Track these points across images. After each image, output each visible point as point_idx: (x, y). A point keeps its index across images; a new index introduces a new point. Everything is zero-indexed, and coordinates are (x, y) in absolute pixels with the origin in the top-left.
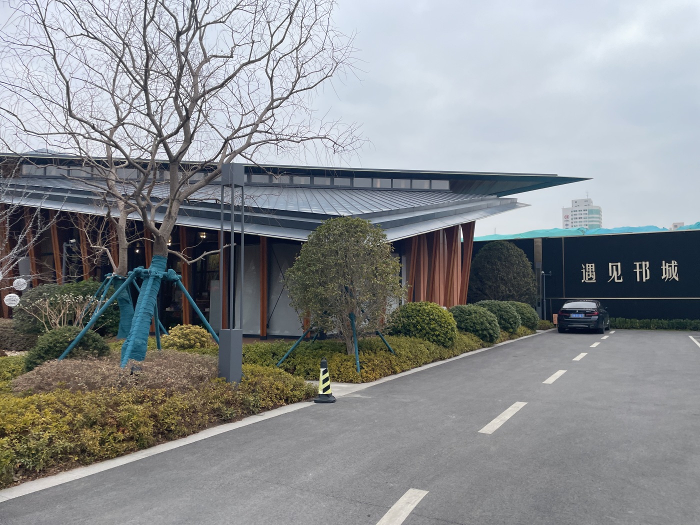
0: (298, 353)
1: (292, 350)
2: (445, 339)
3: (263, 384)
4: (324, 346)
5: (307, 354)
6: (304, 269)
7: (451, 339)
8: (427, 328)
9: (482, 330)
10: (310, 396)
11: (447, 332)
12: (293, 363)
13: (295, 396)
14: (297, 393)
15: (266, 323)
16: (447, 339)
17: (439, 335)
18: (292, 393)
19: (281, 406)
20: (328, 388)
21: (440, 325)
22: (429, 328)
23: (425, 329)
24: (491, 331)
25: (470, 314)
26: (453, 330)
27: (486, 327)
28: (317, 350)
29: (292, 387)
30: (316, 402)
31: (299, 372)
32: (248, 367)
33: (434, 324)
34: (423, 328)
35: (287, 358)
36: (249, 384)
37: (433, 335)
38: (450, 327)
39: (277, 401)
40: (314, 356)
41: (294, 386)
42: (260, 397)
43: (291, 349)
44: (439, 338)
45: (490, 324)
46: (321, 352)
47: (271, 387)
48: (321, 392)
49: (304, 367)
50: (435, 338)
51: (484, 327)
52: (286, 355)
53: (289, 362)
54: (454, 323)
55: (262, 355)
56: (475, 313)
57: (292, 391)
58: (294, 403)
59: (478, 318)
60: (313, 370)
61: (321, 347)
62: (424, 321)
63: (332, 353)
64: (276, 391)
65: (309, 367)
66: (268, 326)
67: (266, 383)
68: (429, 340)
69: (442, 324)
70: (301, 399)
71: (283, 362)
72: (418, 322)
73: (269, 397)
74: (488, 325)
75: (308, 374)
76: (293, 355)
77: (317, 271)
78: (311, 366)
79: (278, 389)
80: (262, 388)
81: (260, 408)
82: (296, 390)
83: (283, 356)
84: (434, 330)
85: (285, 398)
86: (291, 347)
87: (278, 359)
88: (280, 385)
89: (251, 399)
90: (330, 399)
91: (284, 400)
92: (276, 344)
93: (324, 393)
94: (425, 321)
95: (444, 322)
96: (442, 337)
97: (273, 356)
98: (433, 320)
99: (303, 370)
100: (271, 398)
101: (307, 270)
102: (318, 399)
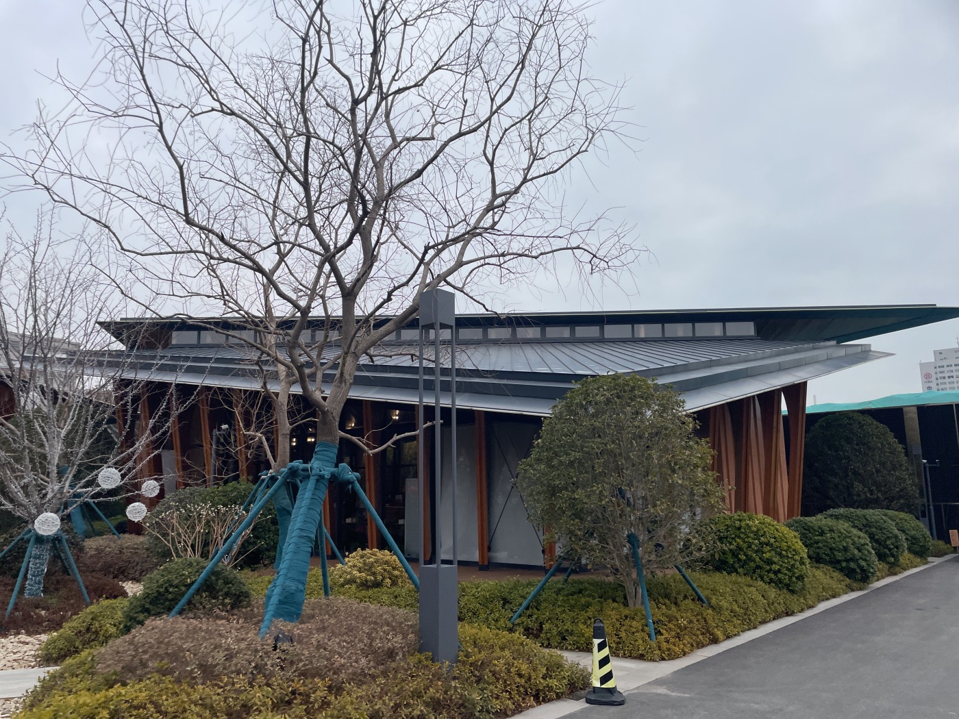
0: (545, 600)
1: (535, 596)
2: (790, 578)
3: (495, 665)
4: (586, 589)
5: (559, 603)
6: (550, 460)
7: (800, 578)
8: (757, 559)
9: (847, 561)
10: (576, 687)
11: (793, 566)
12: (537, 619)
13: (550, 689)
14: (554, 683)
15: (487, 545)
16: (794, 579)
17: (779, 571)
18: (545, 683)
19: (527, 708)
20: (607, 677)
21: (780, 554)
22: (760, 558)
23: (754, 561)
24: (863, 563)
25: (822, 533)
26: (802, 563)
27: (853, 554)
28: (575, 596)
29: (544, 670)
30: (588, 701)
31: (549, 635)
32: (467, 630)
33: (769, 551)
34: (749, 559)
35: (527, 608)
36: (471, 665)
37: (769, 571)
38: (797, 557)
39: (521, 699)
40: (572, 608)
41: (547, 669)
42: (491, 691)
43: (532, 593)
44: (780, 575)
45: (859, 550)
46: (583, 600)
47: (509, 671)
48: (597, 684)
49: (557, 626)
50: (772, 576)
51: (849, 555)
52: (525, 604)
53: (530, 616)
54: (804, 552)
55: (486, 602)
56: (831, 531)
57: (544, 678)
58: (550, 700)
59: (837, 539)
60: (571, 634)
61: (580, 591)
62: (750, 547)
63: (601, 603)
64: (518, 680)
65: (566, 627)
66: (489, 549)
67: (500, 665)
68: (762, 579)
69: (784, 552)
70: (562, 693)
71: (520, 616)
72: (739, 548)
73: (507, 691)
74: (856, 552)
75: (564, 639)
76: (536, 604)
77: (571, 463)
78: (568, 626)
79: (520, 676)
80: (494, 673)
81: (493, 714)
82: (551, 677)
83: (520, 605)
84: (769, 562)
85: (534, 693)
86: (533, 591)
87: (512, 610)
88: (524, 668)
89: (476, 697)
90: (614, 699)
91: (532, 698)
92: (507, 581)
93: (603, 686)
94: (753, 546)
95: (785, 548)
96: (785, 574)
97: (504, 604)
98: (767, 545)
99: (555, 632)
100: (510, 693)
101: (555, 462)
102: (593, 697)
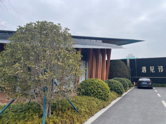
7: (107, 96)
11: (106, 93)
22: (97, 91)
24: (121, 90)
33: (100, 89)
34: (94, 92)
50: (100, 96)
51: (118, 89)
54: (108, 88)
56: (115, 83)
62: (95, 88)
68: (97, 97)
69: (104, 90)
72: (92, 88)
84: (100, 92)
95: (104, 88)
98: (99, 87)
